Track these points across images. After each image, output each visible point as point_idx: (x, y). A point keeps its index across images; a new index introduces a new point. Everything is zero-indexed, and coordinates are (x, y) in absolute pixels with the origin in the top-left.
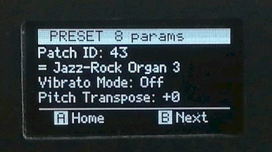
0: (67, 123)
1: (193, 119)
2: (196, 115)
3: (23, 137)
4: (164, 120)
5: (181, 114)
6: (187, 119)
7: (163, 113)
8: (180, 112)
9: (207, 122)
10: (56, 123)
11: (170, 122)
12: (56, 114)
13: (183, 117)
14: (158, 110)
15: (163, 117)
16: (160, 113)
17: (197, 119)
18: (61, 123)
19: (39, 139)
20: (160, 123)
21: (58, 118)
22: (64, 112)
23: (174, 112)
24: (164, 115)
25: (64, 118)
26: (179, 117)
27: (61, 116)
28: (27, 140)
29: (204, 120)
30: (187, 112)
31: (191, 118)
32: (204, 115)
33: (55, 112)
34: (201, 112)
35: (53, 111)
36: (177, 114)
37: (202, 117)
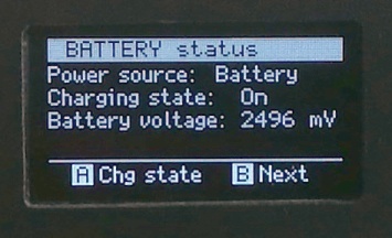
0: (91, 183)
1: (285, 176)
2: (291, 171)
3: (24, 204)
4: (241, 177)
5: (267, 169)
6: (276, 176)
7: (239, 167)
8: (266, 165)
9: (307, 180)
10: (74, 183)
11: (250, 181)
12: (75, 168)
13: (270, 174)
14: (231, 163)
15: (239, 174)
16: (235, 167)
17: (291, 176)
18: (83, 182)
19: (49, 206)
20: (235, 182)
21: (79, 175)
22: (87, 166)
23: (256, 165)
24: (241, 170)
25: (87, 175)
26: (264, 174)
27: (83, 171)
28: (31, 208)
29: (302, 177)
30: (276, 166)
31: (282, 175)
32: (302, 171)
33: (73, 166)
34: (298, 165)
35: (71, 164)
36: (262, 168)
37: (300, 174)
